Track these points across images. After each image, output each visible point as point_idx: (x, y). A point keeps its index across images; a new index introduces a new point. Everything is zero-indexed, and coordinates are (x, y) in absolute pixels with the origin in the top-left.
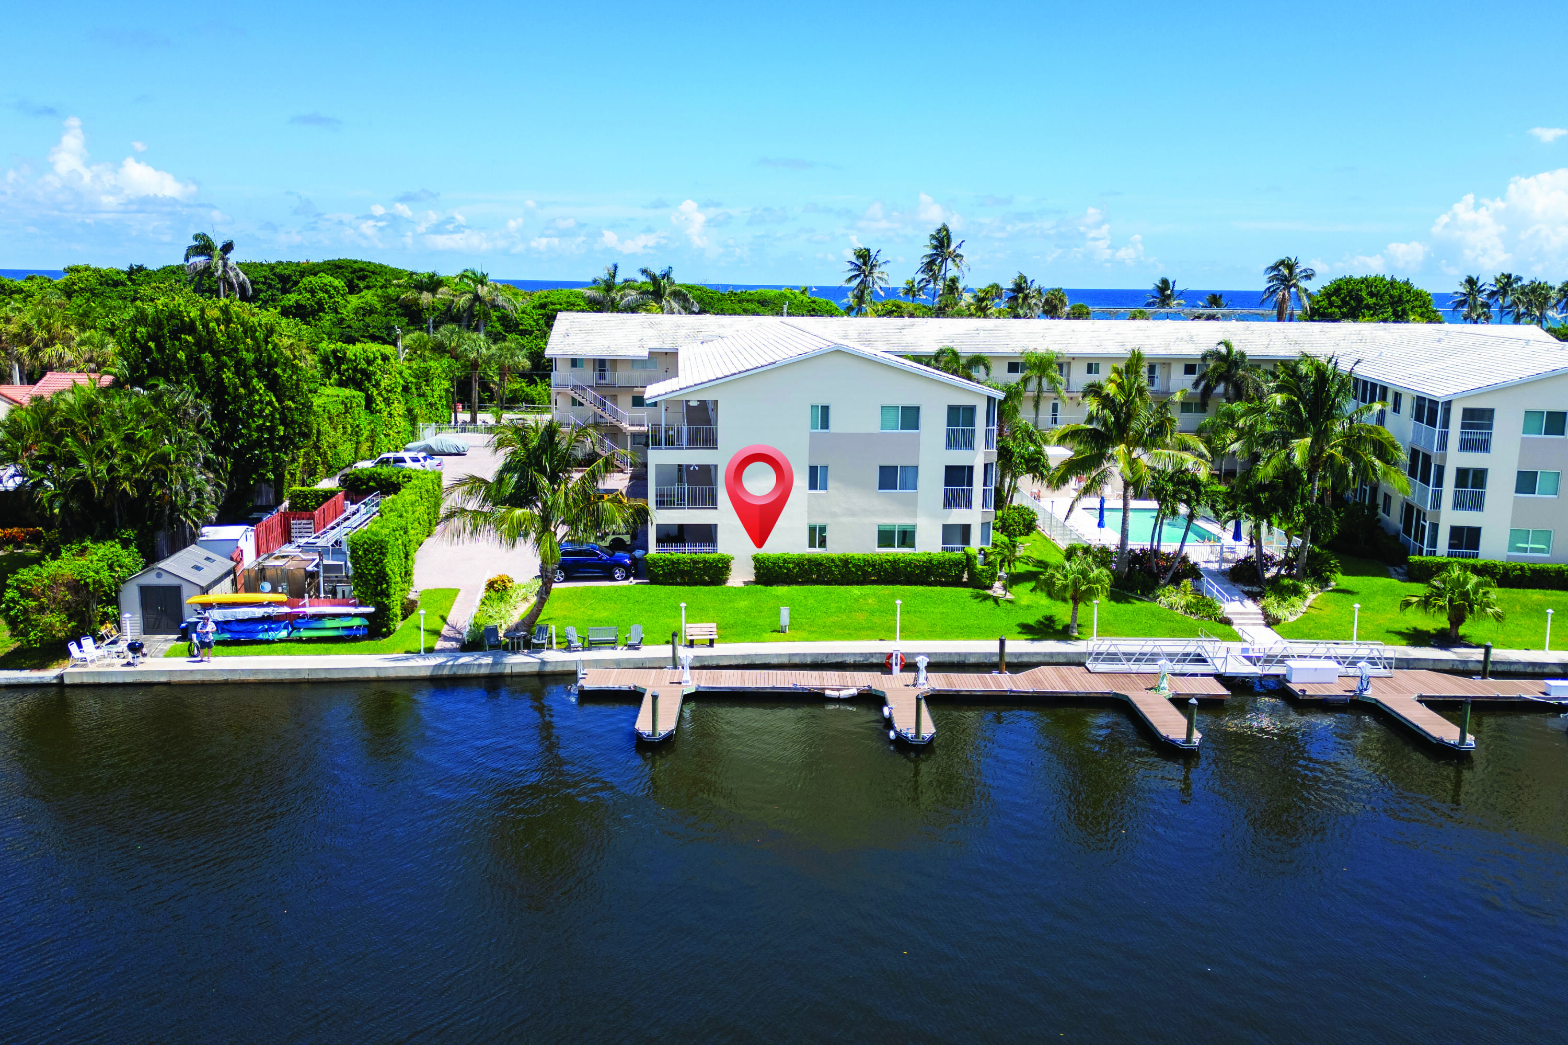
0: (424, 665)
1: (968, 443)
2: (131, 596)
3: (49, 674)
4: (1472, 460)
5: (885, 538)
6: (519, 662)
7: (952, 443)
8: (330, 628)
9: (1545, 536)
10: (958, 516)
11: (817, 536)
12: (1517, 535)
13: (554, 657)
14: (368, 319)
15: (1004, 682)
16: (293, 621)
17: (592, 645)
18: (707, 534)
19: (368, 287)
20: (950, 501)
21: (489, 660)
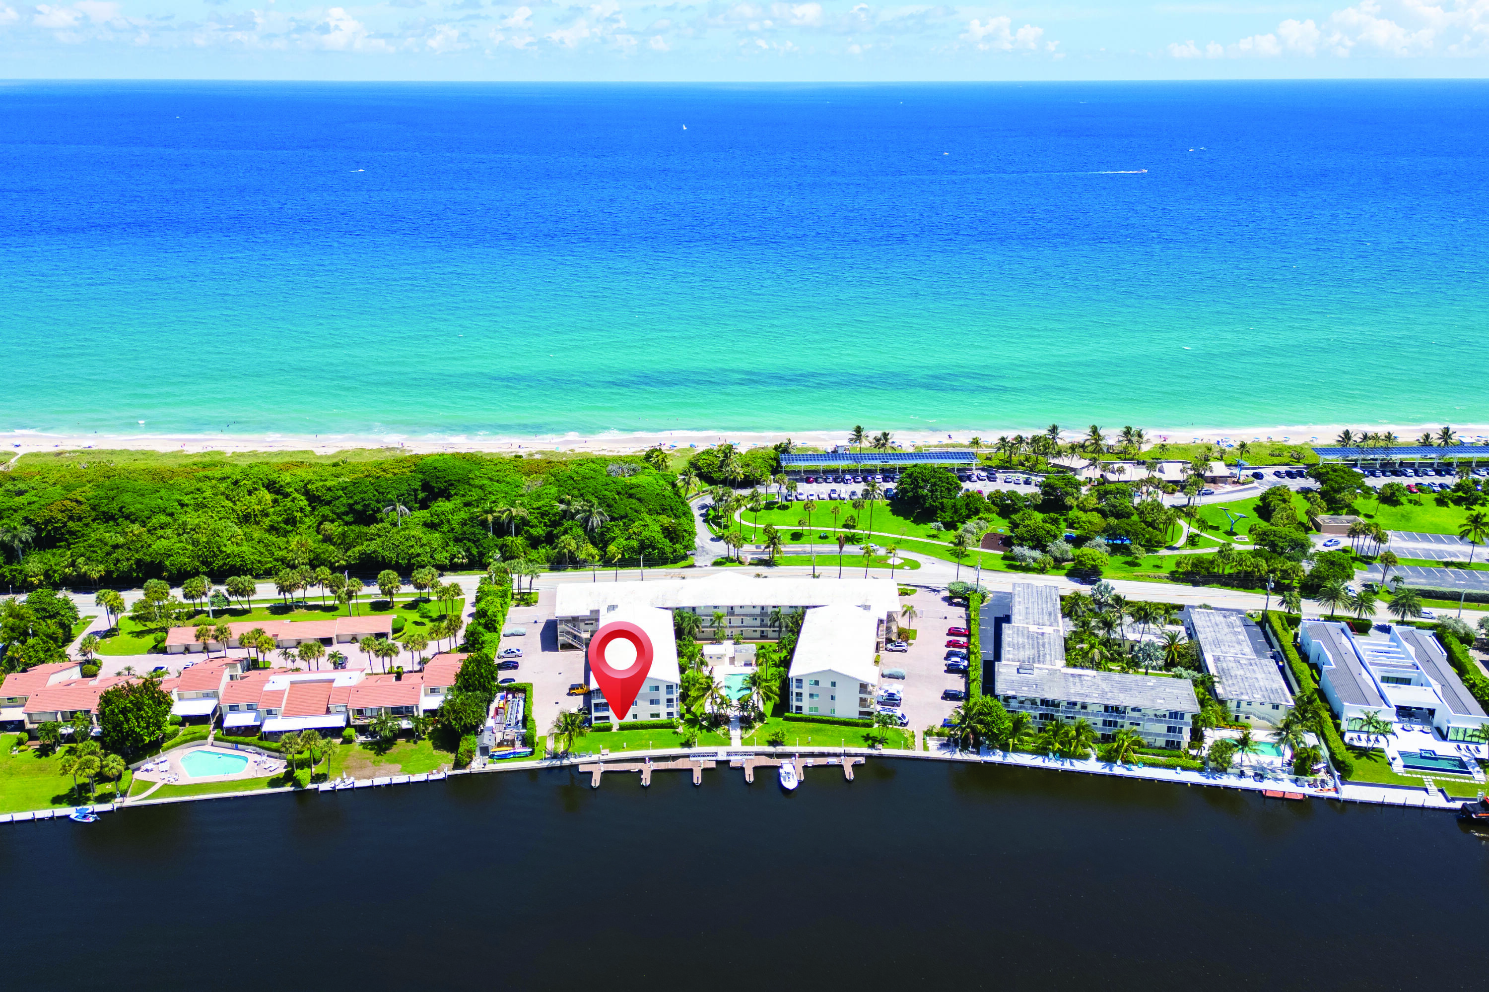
0: (545, 764)
1: (672, 693)
2: (478, 749)
3: (467, 771)
4: (799, 690)
5: (652, 716)
6: (565, 762)
7: (668, 693)
8: (522, 755)
9: (816, 709)
10: (670, 710)
11: (635, 716)
12: (811, 709)
13: (573, 760)
14: (465, 528)
15: (670, 765)
16: (514, 753)
17: (580, 757)
18: (607, 718)
19: (456, 494)
20: (668, 706)
21: (559, 763)
